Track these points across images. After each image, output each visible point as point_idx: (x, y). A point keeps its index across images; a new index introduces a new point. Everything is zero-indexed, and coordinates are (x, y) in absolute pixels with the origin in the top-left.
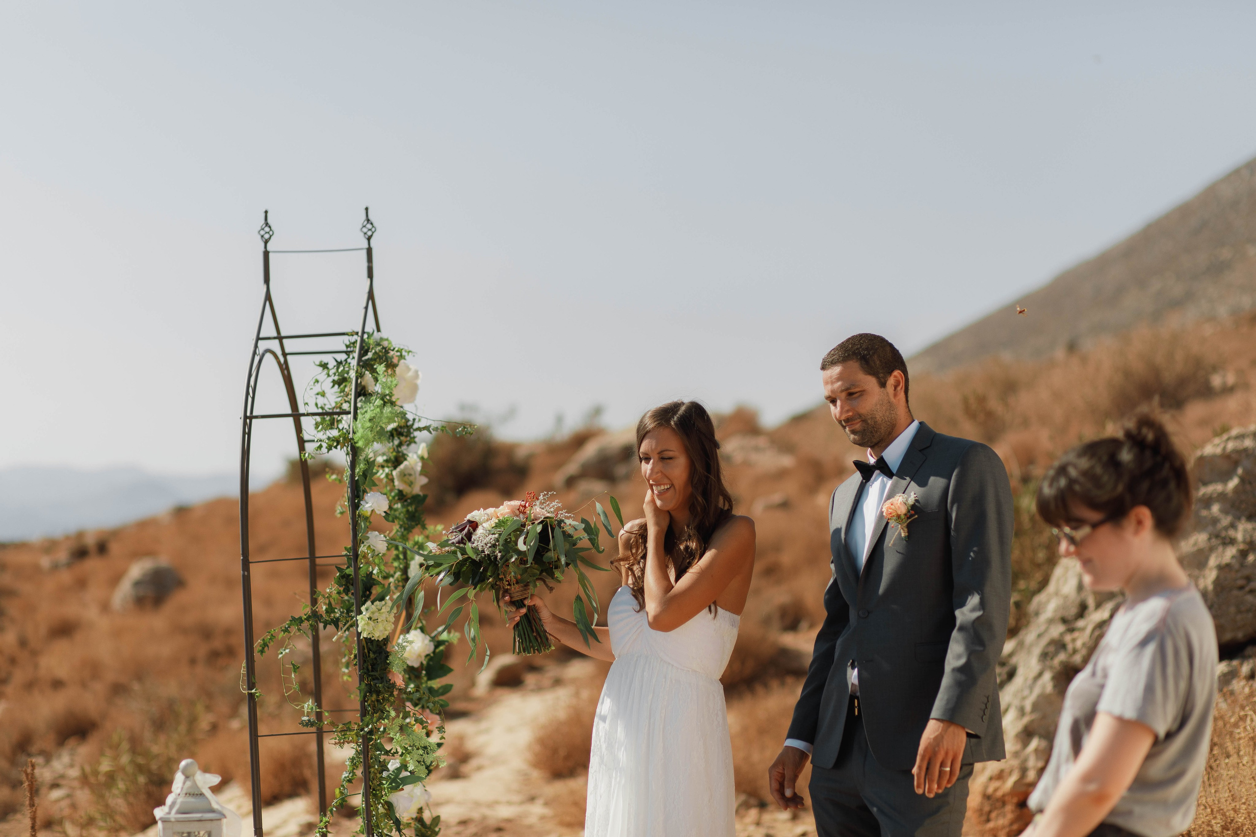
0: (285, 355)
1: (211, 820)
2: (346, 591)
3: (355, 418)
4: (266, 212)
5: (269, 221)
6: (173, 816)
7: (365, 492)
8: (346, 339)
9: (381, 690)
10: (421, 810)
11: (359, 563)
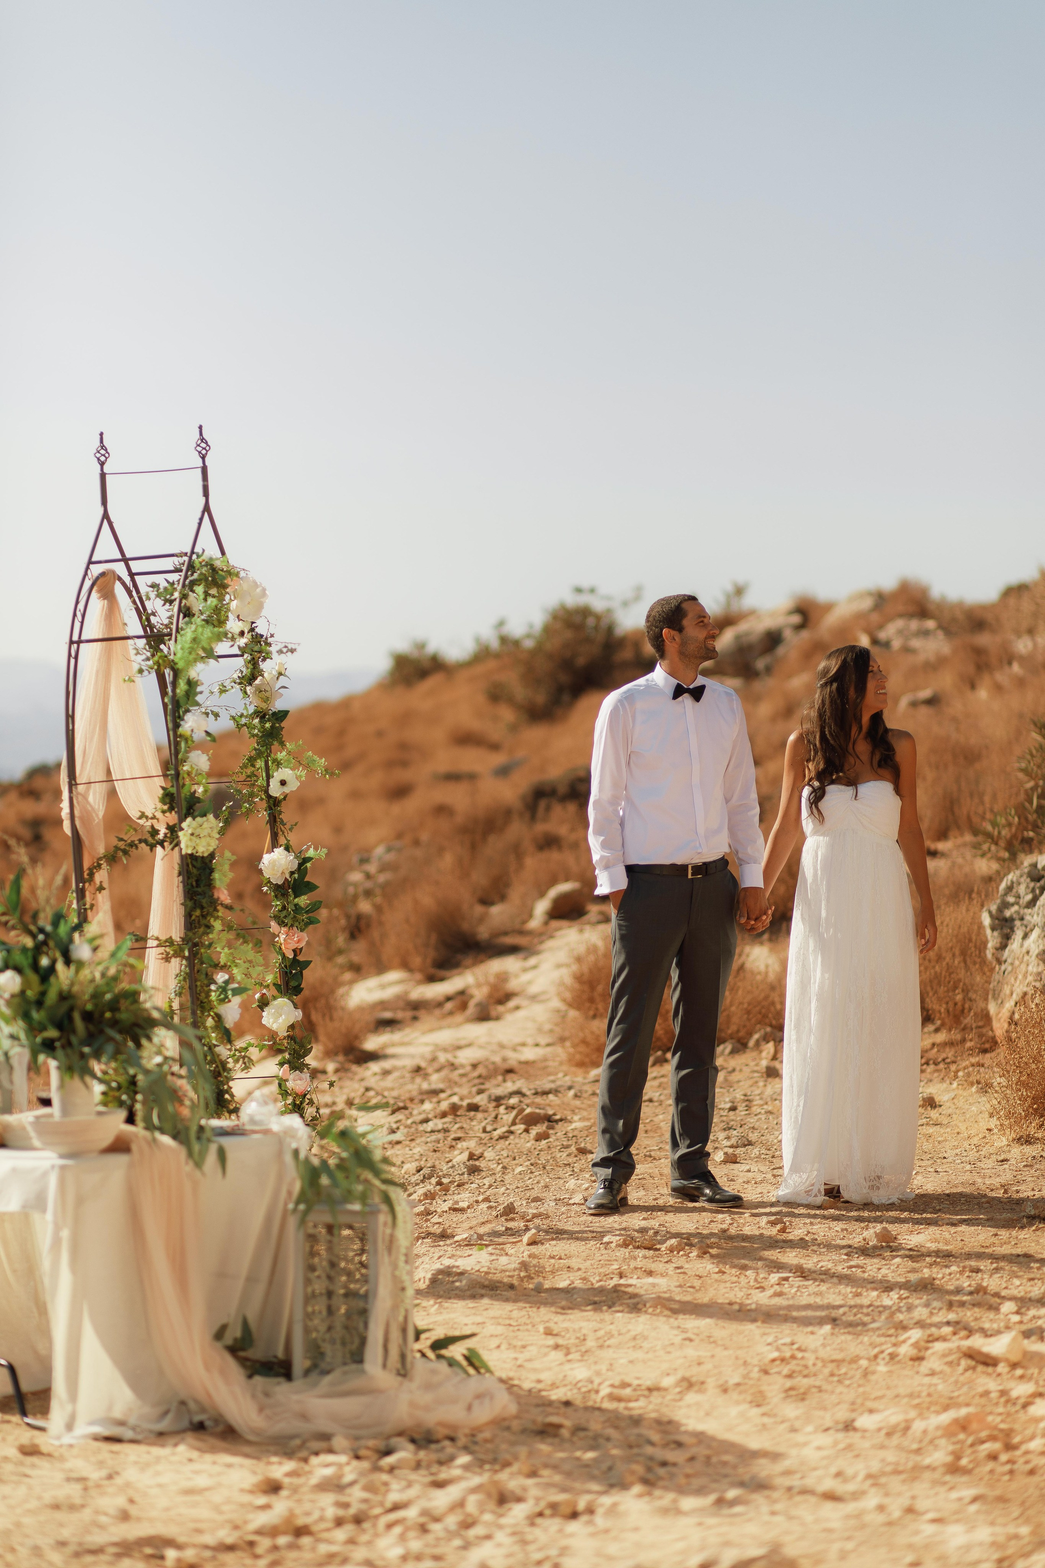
0: (132, 575)
2: (171, 809)
3: (176, 639)
4: (101, 434)
5: (105, 443)
7: (187, 711)
8: (176, 560)
9: (205, 905)
10: (292, 1027)
11: (181, 783)
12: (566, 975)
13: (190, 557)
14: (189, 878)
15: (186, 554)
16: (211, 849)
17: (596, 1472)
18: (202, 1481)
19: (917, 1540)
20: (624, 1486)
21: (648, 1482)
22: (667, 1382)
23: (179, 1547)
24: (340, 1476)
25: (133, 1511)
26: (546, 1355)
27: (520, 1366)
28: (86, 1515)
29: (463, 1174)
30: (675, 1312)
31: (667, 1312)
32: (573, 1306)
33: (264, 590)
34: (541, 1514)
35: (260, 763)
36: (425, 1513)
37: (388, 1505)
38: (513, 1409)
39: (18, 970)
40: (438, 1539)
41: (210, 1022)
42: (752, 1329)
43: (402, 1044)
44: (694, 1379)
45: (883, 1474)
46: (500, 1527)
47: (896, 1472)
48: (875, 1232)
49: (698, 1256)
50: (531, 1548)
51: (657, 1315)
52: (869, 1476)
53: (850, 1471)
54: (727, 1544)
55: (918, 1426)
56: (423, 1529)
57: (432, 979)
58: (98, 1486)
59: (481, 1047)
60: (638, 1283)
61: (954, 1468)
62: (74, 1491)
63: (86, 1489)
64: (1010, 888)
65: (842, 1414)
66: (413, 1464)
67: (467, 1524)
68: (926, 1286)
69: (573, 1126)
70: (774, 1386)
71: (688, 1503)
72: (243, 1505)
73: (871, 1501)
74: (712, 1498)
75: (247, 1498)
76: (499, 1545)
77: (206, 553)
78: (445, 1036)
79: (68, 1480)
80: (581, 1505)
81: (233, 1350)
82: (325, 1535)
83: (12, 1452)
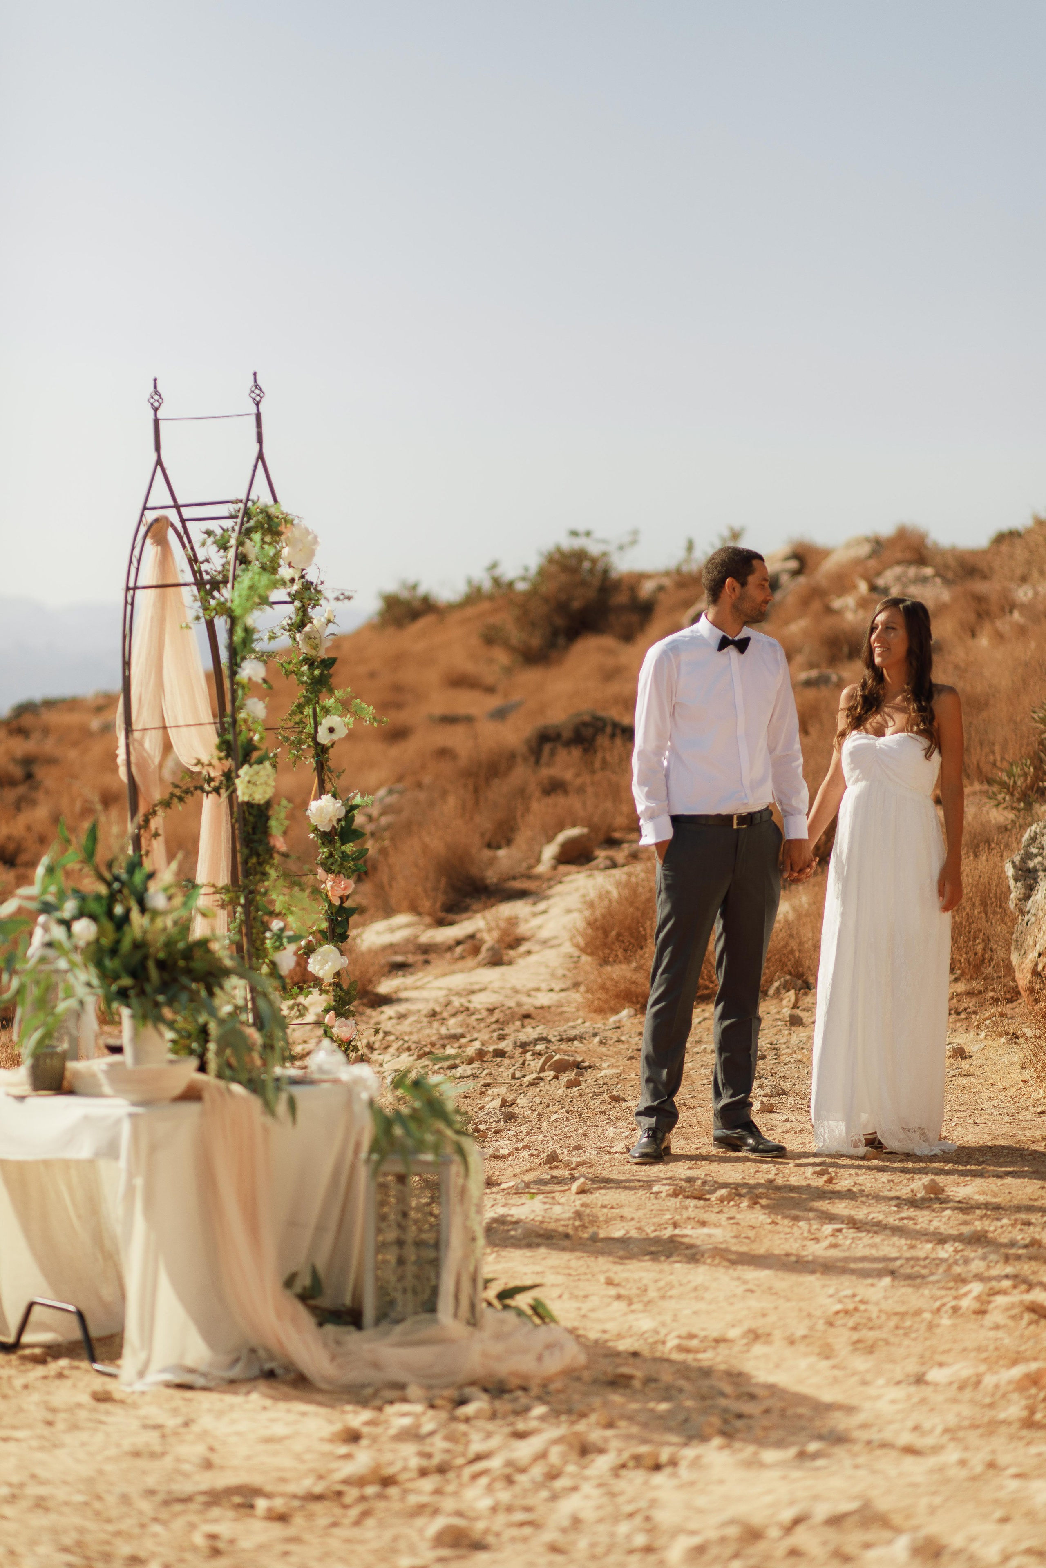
0: (183, 521)
2: (228, 756)
4: (155, 380)
5: (159, 389)
7: (244, 658)
8: (231, 506)
9: (261, 852)
10: (338, 974)
11: (238, 729)
12: (578, 920)
13: (246, 504)
14: (245, 825)
15: (241, 501)
16: (267, 796)
17: (672, 1424)
18: (279, 1430)
19: (1001, 1494)
20: (704, 1439)
21: (728, 1434)
22: (733, 1333)
23: (268, 1496)
24: (418, 1426)
25: (215, 1459)
26: (609, 1305)
27: (584, 1316)
28: (168, 1462)
29: (499, 1121)
30: (733, 1263)
31: (725, 1263)
32: (631, 1256)
33: (316, 537)
34: (623, 1466)
35: (308, 711)
36: (509, 1463)
37: (471, 1454)
38: (582, 1359)
39: (93, 917)
40: (525, 1491)
41: (265, 969)
42: (812, 1281)
43: (416, 988)
44: (760, 1331)
45: (960, 1428)
46: (586, 1479)
47: (973, 1427)
48: (923, 1184)
49: (749, 1207)
50: (620, 1500)
51: (716, 1266)
52: (946, 1431)
53: (927, 1425)
54: (816, 1498)
55: (989, 1380)
56: (509, 1480)
57: (441, 923)
58: (176, 1434)
59: (495, 992)
60: (692, 1233)
61: (1029, 1423)
62: (152, 1439)
63: (163, 1436)
64: (1033, 839)
65: (912, 1367)
66: (488, 1414)
67: (553, 1475)
68: (978, 1239)
69: (603, 1073)
70: (841, 1339)
71: (770, 1455)
72: (323, 1455)
73: (952, 1455)
74: (792, 1451)
75: (327, 1447)
76: (587, 1497)
77: (261, 500)
78: (458, 980)
79: (145, 1427)
80: (664, 1457)
81: (304, 1297)
82: (409, 1485)
83: (85, 1398)
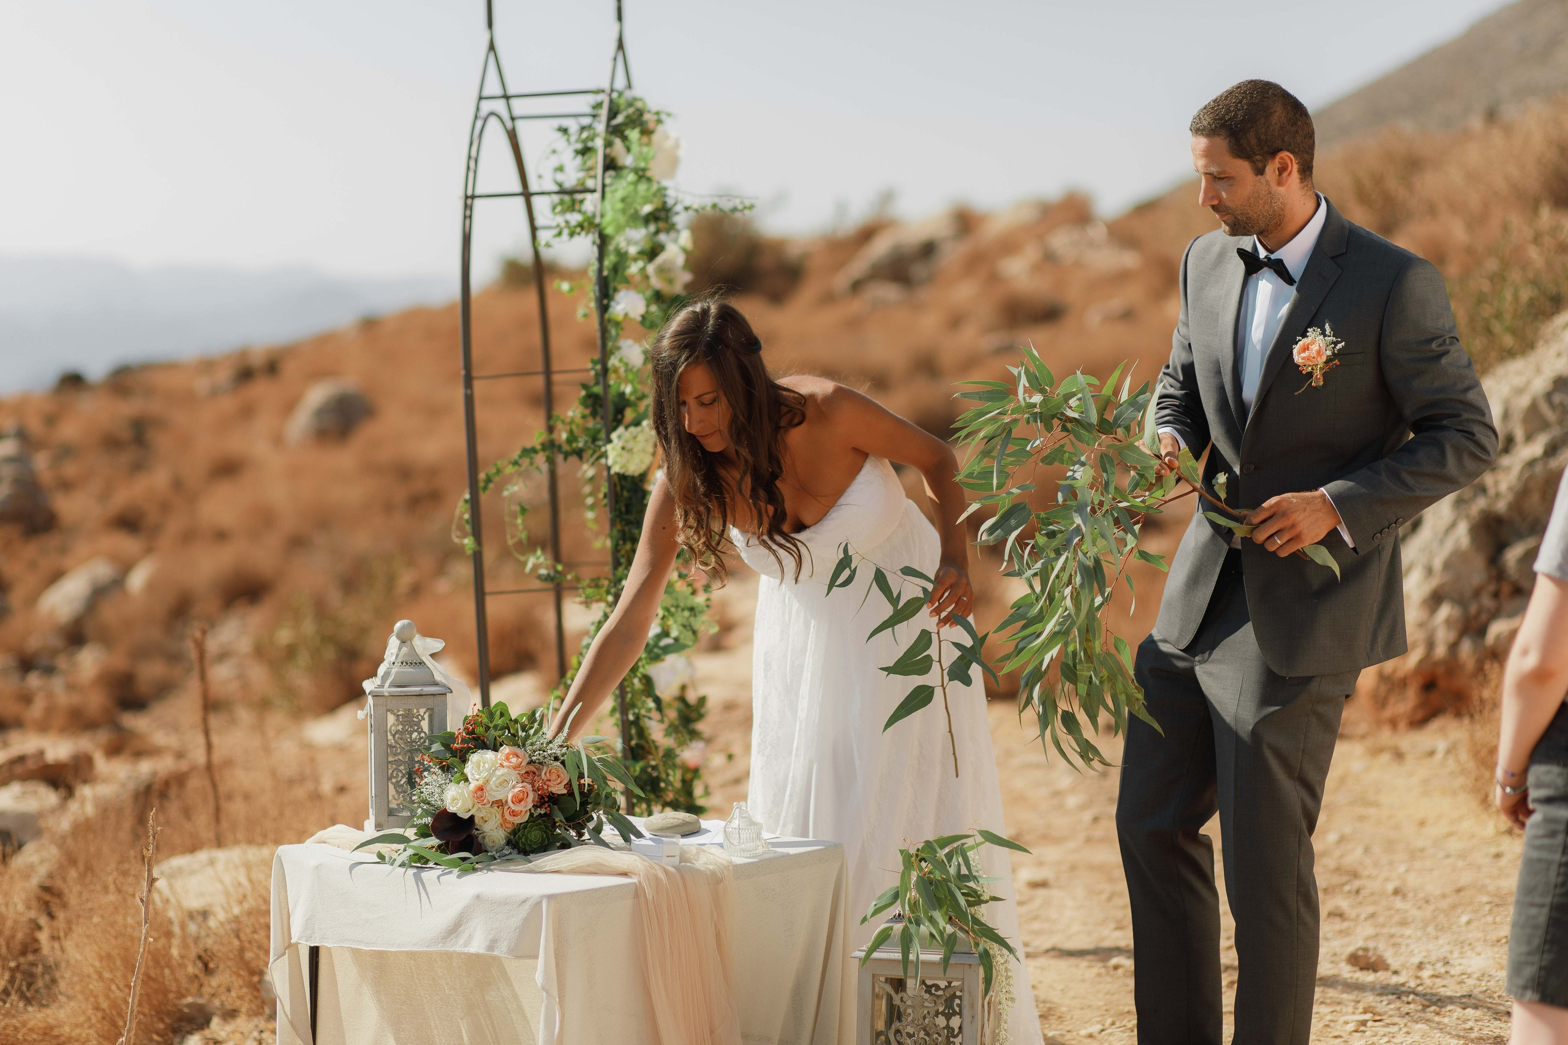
0: (513, 119)
1: (434, 695)
2: (593, 414)
3: (603, 196)
6: (386, 690)
7: (615, 290)
8: (592, 99)
10: (683, 687)
11: (608, 381)
13: (610, 95)
14: (617, 502)
15: (604, 91)
16: (643, 467)
77: (621, 94)
